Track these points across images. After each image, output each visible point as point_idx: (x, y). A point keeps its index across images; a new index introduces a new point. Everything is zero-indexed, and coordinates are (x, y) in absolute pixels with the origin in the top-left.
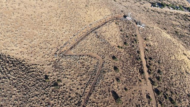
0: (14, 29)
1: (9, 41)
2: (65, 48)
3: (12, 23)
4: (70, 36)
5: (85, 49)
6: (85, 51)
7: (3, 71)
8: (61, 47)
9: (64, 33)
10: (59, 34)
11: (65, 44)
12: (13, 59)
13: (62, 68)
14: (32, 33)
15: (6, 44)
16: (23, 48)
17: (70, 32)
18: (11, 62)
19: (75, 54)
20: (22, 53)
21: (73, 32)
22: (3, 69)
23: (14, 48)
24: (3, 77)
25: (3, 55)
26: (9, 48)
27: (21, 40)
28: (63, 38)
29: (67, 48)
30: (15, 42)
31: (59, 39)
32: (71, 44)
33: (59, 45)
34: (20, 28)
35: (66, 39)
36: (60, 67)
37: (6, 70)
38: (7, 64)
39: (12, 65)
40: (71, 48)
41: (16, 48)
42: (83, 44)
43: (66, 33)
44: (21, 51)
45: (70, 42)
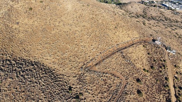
0: (51, 42)
1: (46, 51)
2: (91, 64)
3: (51, 37)
4: (97, 53)
5: (110, 67)
6: (109, 69)
7: (36, 76)
8: (88, 62)
9: (92, 49)
10: (87, 50)
11: (91, 60)
12: (46, 67)
13: (86, 82)
14: (65, 47)
15: (43, 54)
16: (56, 58)
17: (98, 49)
18: (43, 70)
19: (99, 70)
20: (54, 63)
21: (100, 50)
22: (37, 75)
23: (49, 58)
24: (35, 82)
25: (39, 62)
26: (44, 58)
27: (55, 52)
28: (90, 54)
29: (92, 64)
30: (50, 53)
31: (86, 55)
32: (96, 60)
33: (86, 60)
34: (56, 42)
35: (93, 55)
36: (84, 80)
37: (39, 76)
38: (41, 71)
39: (44, 72)
40: (96, 64)
41: (50, 58)
42: (108, 62)
43: (94, 50)
44: (53, 61)
45: (96, 58)
